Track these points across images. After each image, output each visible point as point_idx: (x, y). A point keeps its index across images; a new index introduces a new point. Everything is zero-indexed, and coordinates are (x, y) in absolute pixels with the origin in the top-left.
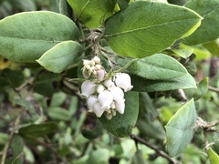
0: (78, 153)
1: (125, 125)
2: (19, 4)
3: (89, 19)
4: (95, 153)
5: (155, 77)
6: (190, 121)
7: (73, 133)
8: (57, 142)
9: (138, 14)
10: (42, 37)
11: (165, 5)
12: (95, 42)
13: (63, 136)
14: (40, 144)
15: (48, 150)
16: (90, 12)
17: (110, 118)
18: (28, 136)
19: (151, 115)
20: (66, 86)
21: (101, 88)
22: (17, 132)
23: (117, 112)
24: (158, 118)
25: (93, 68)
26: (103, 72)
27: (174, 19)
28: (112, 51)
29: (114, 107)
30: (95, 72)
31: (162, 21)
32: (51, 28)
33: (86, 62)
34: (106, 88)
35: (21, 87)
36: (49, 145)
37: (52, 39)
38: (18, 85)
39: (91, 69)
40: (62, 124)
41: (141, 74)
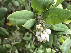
0: (32, 51)
1: (49, 45)
2: (14, 4)
3: (38, 12)
4: (38, 51)
5: (58, 30)
6: (69, 44)
7: (31, 44)
8: (26, 47)
9: (53, 11)
10: (24, 18)
11: (62, 9)
12: (39, 19)
13: (28, 46)
14: (20, 48)
15: (23, 50)
16: (38, 10)
17: (44, 43)
18: (17, 46)
19: (56, 41)
20: (29, 31)
21: (42, 34)
22: (14, 45)
23: (47, 41)
24: (59, 41)
25: (39, 27)
26: (42, 29)
27: (65, 13)
28: (45, 22)
29: (46, 39)
30: (40, 29)
31: (61, 14)
32: (27, 15)
33: (37, 26)
34: (43, 33)
35: (16, 31)
36: (23, 48)
37: (27, 19)
38: (15, 30)
39: (39, 28)
40: (27, 42)
41: (54, 29)
